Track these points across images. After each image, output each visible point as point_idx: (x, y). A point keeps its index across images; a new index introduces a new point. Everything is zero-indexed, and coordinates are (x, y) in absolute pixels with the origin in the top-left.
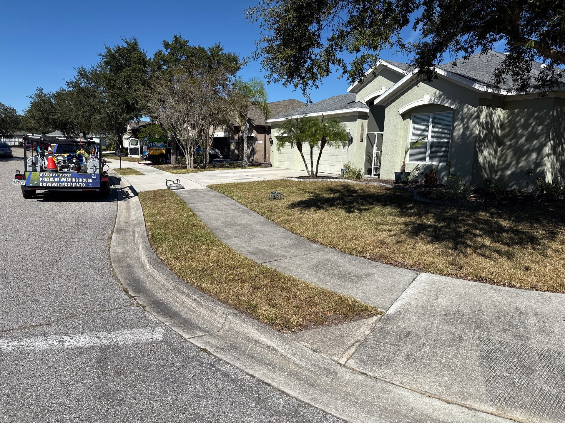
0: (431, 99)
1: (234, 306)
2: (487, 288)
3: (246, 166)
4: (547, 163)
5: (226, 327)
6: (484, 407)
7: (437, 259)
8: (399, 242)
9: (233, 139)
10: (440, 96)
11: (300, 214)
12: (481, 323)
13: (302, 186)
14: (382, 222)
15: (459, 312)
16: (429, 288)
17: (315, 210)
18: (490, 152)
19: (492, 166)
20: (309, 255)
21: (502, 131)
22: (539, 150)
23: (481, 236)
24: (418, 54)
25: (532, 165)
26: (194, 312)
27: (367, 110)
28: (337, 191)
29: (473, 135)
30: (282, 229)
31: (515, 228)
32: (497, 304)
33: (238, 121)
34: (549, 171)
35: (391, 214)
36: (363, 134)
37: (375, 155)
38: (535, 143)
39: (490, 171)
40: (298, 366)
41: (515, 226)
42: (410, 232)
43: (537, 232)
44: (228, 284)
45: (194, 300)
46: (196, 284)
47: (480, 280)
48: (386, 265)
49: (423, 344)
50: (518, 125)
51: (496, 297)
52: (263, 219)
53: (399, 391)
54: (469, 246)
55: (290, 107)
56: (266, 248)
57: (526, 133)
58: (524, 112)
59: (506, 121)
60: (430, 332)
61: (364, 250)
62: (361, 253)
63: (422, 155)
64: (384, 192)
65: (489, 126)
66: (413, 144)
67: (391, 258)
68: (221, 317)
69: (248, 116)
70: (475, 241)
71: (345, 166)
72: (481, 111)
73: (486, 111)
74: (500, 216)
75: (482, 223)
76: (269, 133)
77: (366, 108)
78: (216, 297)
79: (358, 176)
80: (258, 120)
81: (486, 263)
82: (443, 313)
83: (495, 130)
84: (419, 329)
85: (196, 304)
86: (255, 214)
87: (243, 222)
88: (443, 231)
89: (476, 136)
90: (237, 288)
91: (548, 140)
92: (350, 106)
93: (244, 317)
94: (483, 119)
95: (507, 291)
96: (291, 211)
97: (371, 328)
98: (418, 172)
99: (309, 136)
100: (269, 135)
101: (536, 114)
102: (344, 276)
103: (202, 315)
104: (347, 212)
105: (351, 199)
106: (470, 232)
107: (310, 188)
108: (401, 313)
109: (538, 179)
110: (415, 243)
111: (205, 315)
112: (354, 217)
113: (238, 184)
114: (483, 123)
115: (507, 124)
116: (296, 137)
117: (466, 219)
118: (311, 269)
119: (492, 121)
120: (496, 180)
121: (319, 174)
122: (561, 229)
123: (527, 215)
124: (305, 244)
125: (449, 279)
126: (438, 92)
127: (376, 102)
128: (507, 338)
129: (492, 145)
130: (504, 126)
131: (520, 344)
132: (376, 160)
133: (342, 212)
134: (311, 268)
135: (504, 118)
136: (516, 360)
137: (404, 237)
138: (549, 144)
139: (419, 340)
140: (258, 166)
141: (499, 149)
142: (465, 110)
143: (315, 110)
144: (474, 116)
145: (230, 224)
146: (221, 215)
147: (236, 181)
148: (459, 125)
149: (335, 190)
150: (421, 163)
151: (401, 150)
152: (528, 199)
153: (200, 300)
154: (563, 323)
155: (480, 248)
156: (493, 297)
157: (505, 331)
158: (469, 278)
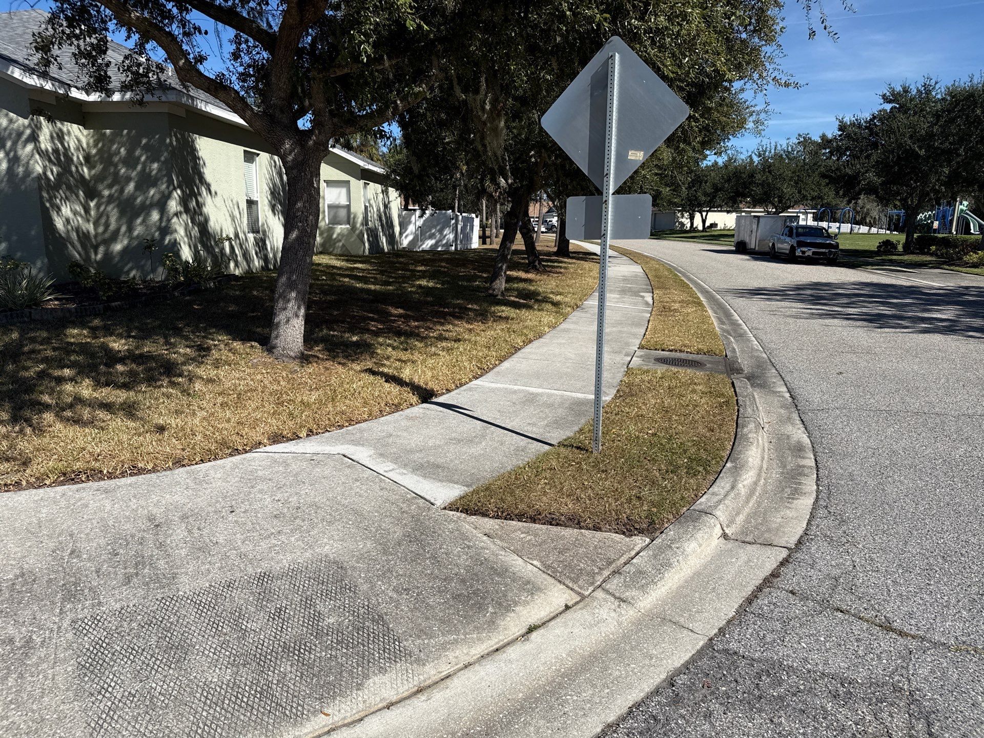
4: (178, 227)
15: (22, 575)
18: (76, 210)
19: (84, 237)
21: (90, 169)
22: (162, 205)
23: (72, 379)
25: (155, 232)
29: (33, 176)
31: (137, 352)
32: (111, 523)
34: (184, 243)
38: (152, 193)
39: (82, 246)
41: (137, 348)
43: (175, 353)
47: (73, 480)
50: (116, 159)
51: (108, 507)
54: (47, 407)
57: (134, 174)
58: (122, 136)
59: (94, 151)
65: (62, 158)
70: (60, 394)
72: (39, 127)
73: (48, 127)
74: (108, 331)
75: (74, 351)
81: (84, 438)
83: (77, 167)
89: (39, 177)
91: (171, 188)
94: (45, 143)
95: (130, 485)
101: (144, 141)
106: (49, 376)
109: (167, 257)
114: (47, 151)
115: (97, 158)
117: (41, 347)
119: (66, 150)
120: (97, 263)
122: (213, 340)
123: (157, 323)
128: (131, 596)
129: (77, 196)
130: (92, 160)
131: (159, 596)
135: (88, 144)
136: (153, 640)
138: (175, 194)
141: (92, 204)
144: (25, 137)
152: (158, 293)
154: (231, 517)
155: (71, 406)
156: (101, 509)
157: (128, 579)
158: (47, 482)
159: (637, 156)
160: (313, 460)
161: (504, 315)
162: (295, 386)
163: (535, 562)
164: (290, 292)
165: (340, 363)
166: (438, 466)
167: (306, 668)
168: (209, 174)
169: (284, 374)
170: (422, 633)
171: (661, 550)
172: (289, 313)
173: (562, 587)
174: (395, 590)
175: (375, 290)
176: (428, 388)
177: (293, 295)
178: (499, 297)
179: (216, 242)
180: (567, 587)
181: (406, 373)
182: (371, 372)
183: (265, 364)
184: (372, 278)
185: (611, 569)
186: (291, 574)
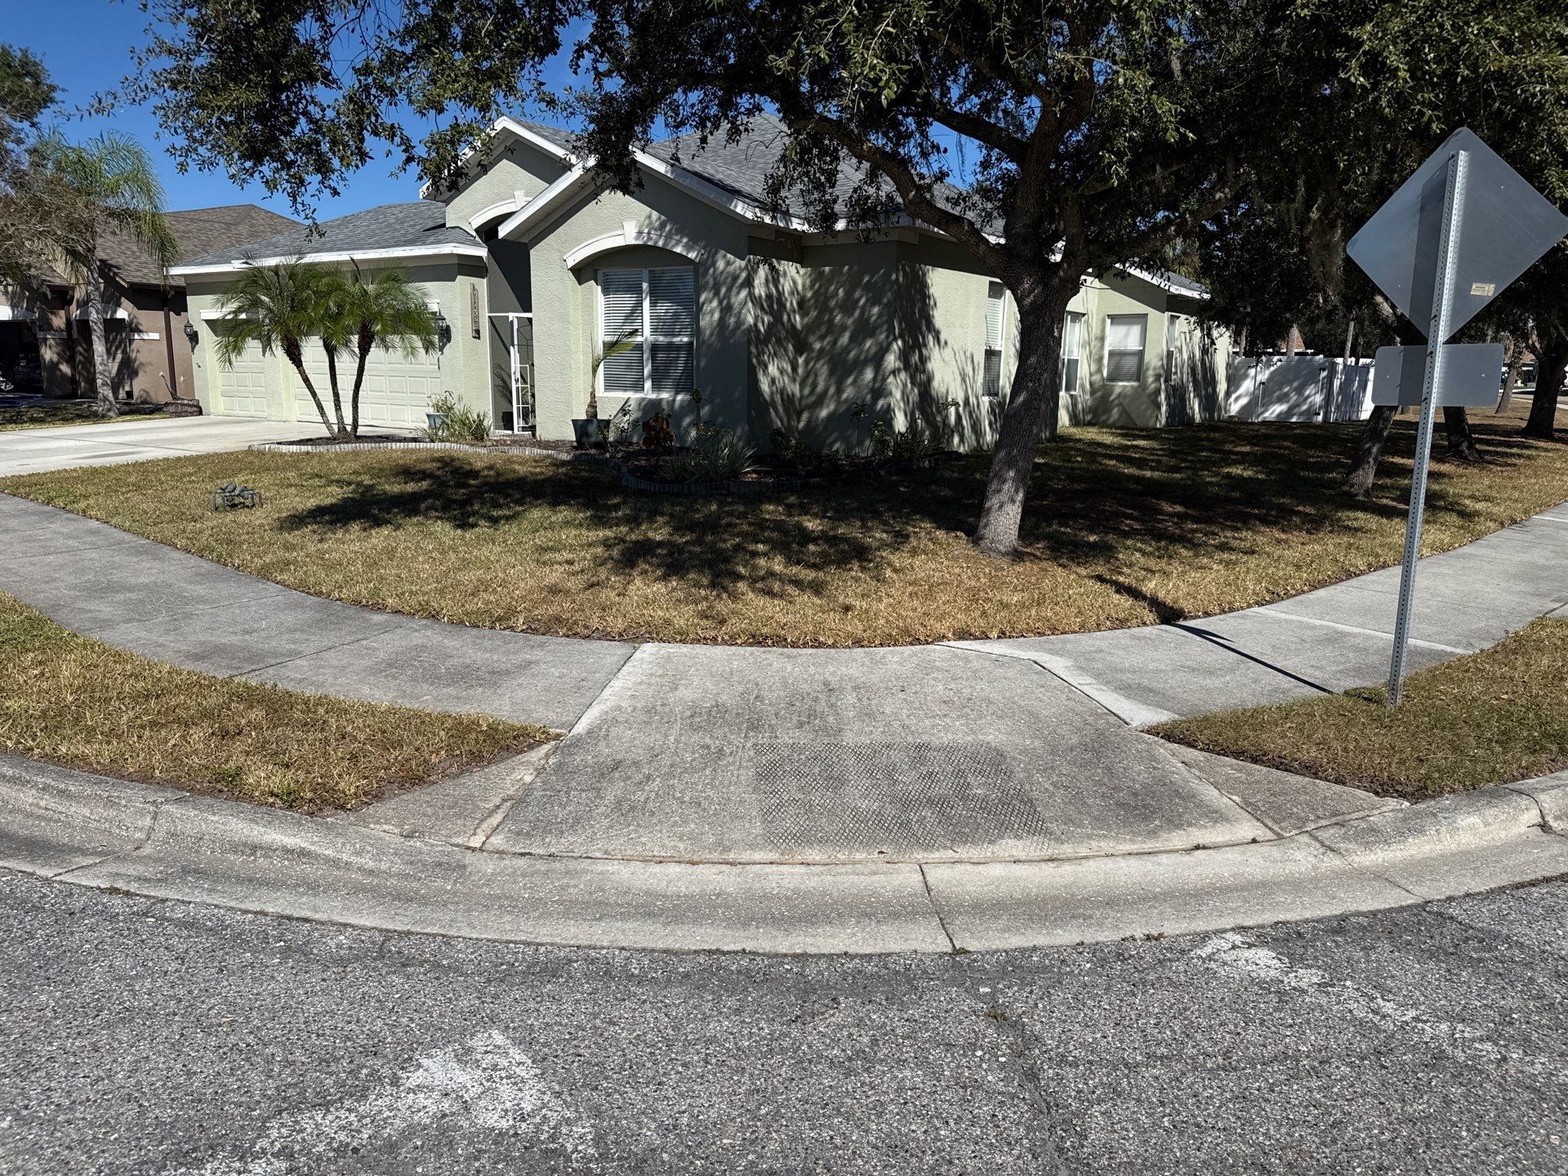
0: (640, 233)
1: (175, 784)
2: (773, 657)
3: (111, 414)
4: (894, 390)
5: (160, 833)
6: (758, 856)
7: (676, 610)
8: (592, 585)
9: (48, 326)
10: (662, 226)
11: (321, 541)
12: (758, 720)
13: (314, 466)
14: (550, 544)
15: (717, 706)
16: (660, 672)
17: (365, 530)
18: (783, 368)
19: (788, 400)
20: (364, 642)
21: (802, 317)
22: (878, 360)
23: (765, 554)
24: (592, 120)
25: (867, 394)
26: (50, 820)
27: (482, 252)
28: (424, 475)
29: (743, 328)
30: (272, 587)
31: (831, 533)
32: (791, 681)
33: (61, 271)
34: (899, 408)
35: (567, 523)
36: (478, 317)
37: (518, 375)
38: (868, 345)
39: (786, 410)
40: (371, 872)
41: (831, 529)
42: (617, 562)
43: (870, 538)
44: (140, 737)
45: (43, 789)
46: (37, 751)
47: (761, 643)
48: (565, 640)
49: (648, 778)
50: (833, 303)
51: (789, 669)
52: (205, 565)
53: (600, 867)
54: (742, 578)
55: (243, 229)
56: (234, 639)
57: (850, 321)
58: (841, 273)
59: (809, 294)
60: (662, 752)
61: (511, 612)
62: (502, 620)
63: (632, 375)
64: (550, 472)
65: (775, 305)
66: (610, 347)
67: (576, 623)
68: (141, 813)
69: (100, 254)
70: (755, 567)
71: (437, 407)
72: (755, 269)
73: (764, 269)
74: (804, 510)
75: (769, 528)
76: (181, 308)
77: (476, 244)
78: (114, 771)
79: (478, 433)
80: (133, 266)
81: (773, 609)
82: (688, 713)
83: (789, 316)
84: (640, 751)
85: (54, 797)
86: (176, 555)
87: (142, 580)
88: (689, 551)
89: (749, 330)
90: (172, 742)
91: (891, 337)
92: (432, 239)
93: (208, 800)
94: (760, 289)
95: (811, 655)
96: (292, 537)
97: (536, 769)
98: (627, 417)
99: (322, 319)
100: (178, 314)
101: (866, 279)
102: (465, 676)
103: (78, 822)
104: (458, 527)
105: (464, 494)
106: (744, 549)
107: (344, 470)
108: (601, 729)
109: (876, 426)
110: (628, 583)
111: (86, 819)
112: (477, 537)
113: (94, 472)
114: (760, 297)
115: (813, 301)
116: (277, 321)
117: (738, 521)
118: (374, 674)
119: (780, 294)
120: (799, 432)
121: (361, 431)
122: (914, 527)
123: (855, 505)
124: (350, 618)
125: (700, 649)
126: (655, 215)
127: (503, 231)
128: (803, 738)
129: (786, 350)
130: (806, 305)
131: (826, 742)
132: (523, 389)
133: (443, 530)
134: (374, 671)
135: (804, 286)
136: (817, 770)
137: (603, 573)
138: (895, 347)
139: (639, 771)
140: (151, 412)
141: (801, 360)
142: (721, 265)
143: (329, 245)
144: (740, 281)
145: (102, 590)
146: (61, 567)
147: (86, 463)
148: (711, 301)
149: (415, 473)
150: (634, 396)
151: (581, 362)
152: (863, 469)
153: (62, 786)
154: (901, 695)
155: (763, 579)
156: (783, 669)
157: (801, 725)
158: (739, 642)
159: (1485, 291)
160: (998, 661)
161: (1356, 524)
162: (996, 584)
163: (1234, 798)
164: (1008, 471)
165: (1060, 565)
166: (1151, 690)
167: (944, 818)
168: (939, 318)
169: (987, 570)
170: (1069, 821)
171: (1418, 815)
172: (1003, 497)
173: (1258, 824)
174: (1054, 785)
175: (1150, 479)
176: (1175, 607)
177: (1012, 474)
178: (1360, 498)
179: (938, 408)
180: (1266, 826)
181: (1150, 586)
182: (1100, 579)
183: (967, 558)
184: (1153, 461)
185: (1334, 820)
186: (950, 750)
